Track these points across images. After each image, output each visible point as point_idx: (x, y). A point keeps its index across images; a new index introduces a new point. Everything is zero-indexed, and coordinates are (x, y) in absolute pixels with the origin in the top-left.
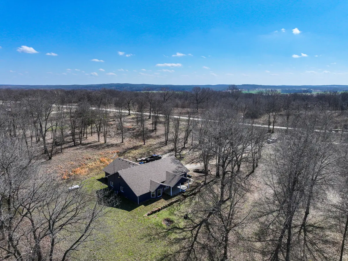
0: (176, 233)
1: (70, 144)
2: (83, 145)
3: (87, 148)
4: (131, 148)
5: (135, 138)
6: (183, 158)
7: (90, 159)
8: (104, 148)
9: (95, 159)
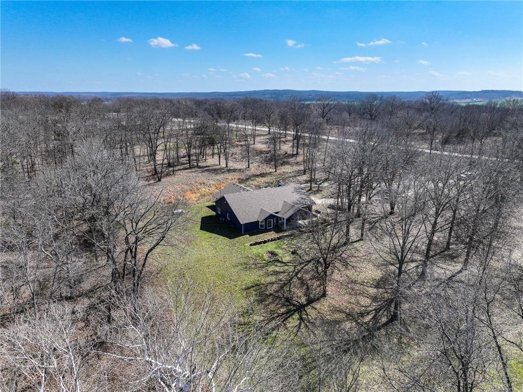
0: (276, 266)
1: (186, 165)
2: (200, 167)
3: (203, 172)
4: (258, 175)
5: (267, 164)
6: (321, 191)
7: (204, 183)
8: (223, 173)
9: (210, 184)
